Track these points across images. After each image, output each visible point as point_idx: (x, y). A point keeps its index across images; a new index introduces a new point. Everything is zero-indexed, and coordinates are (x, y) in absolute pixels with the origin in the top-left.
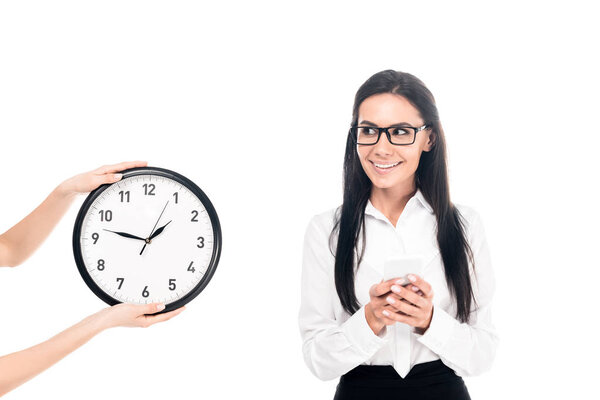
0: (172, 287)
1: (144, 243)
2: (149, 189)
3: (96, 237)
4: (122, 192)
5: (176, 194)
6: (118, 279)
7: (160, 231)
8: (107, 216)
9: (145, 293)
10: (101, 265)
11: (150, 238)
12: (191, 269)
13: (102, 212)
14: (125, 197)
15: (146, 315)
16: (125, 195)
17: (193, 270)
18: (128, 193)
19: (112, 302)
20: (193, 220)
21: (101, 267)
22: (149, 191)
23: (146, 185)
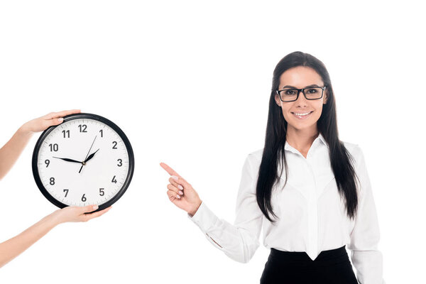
0: (102, 193)
1: (81, 165)
2: (83, 128)
3: (48, 163)
4: (64, 131)
5: (101, 131)
6: (64, 190)
7: (92, 156)
8: (54, 148)
9: (84, 199)
10: (52, 181)
11: (86, 161)
12: (114, 181)
13: (51, 145)
14: (67, 134)
15: (86, 213)
16: (66, 133)
17: (116, 182)
18: (68, 131)
19: (61, 206)
20: (113, 148)
21: (52, 183)
22: (83, 129)
23: (80, 126)
